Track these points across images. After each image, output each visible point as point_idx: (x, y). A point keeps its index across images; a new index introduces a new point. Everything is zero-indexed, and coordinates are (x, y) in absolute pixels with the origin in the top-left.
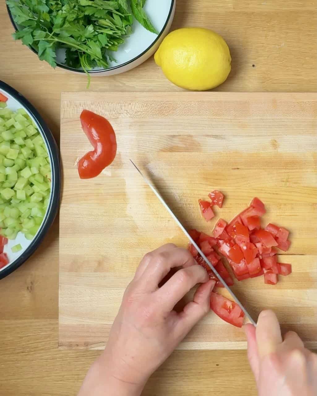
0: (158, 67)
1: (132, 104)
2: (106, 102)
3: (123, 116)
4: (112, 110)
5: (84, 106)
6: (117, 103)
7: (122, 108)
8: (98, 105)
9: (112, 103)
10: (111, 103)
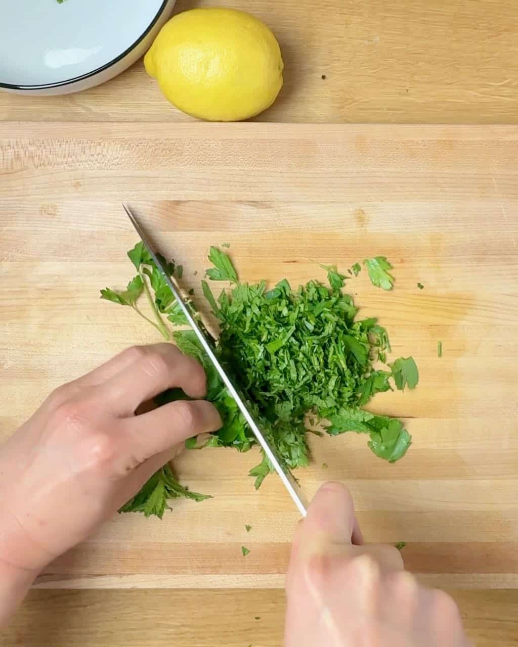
0: (151, 80)
1: (102, 144)
2: (57, 141)
3: (87, 166)
4: (67, 155)
5: (15, 147)
6: (76, 143)
7: (84, 152)
8: (41, 146)
9: (67, 142)
10: (64, 143)
